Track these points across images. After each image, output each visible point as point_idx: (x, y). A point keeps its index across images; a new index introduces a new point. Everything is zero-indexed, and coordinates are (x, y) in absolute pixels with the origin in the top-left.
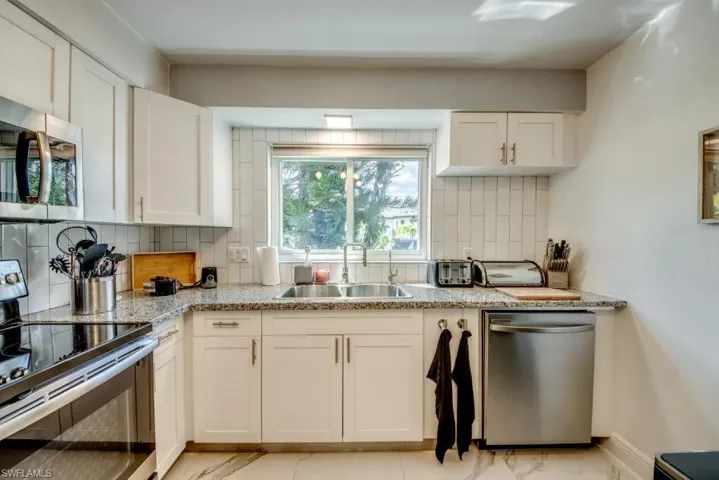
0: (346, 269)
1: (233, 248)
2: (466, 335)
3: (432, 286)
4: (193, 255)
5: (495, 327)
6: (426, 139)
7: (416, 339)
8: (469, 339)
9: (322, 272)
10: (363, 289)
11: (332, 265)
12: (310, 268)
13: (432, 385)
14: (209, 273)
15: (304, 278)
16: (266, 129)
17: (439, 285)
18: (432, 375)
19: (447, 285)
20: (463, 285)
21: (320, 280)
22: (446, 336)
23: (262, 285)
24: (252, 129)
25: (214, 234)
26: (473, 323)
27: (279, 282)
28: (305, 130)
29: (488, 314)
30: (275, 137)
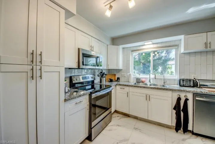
0: (150, 80)
3: (178, 86)
4: (115, 75)
5: (197, 98)
6: (177, 43)
7: (170, 100)
8: (188, 101)
9: (143, 80)
10: (154, 85)
11: (146, 78)
12: (140, 79)
13: (174, 111)
14: (118, 78)
15: (138, 81)
16: (130, 47)
17: (180, 86)
18: (174, 109)
19: (183, 86)
20: (190, 86)
21: (142, 82)
22: (179, 99)
23: (129, 82)
24: (127, 48)
25: (119, 71)
26: (190, 97)
27: (132, 82)
28: (139, 46)
29: (195, 95)
30: (132, 49)
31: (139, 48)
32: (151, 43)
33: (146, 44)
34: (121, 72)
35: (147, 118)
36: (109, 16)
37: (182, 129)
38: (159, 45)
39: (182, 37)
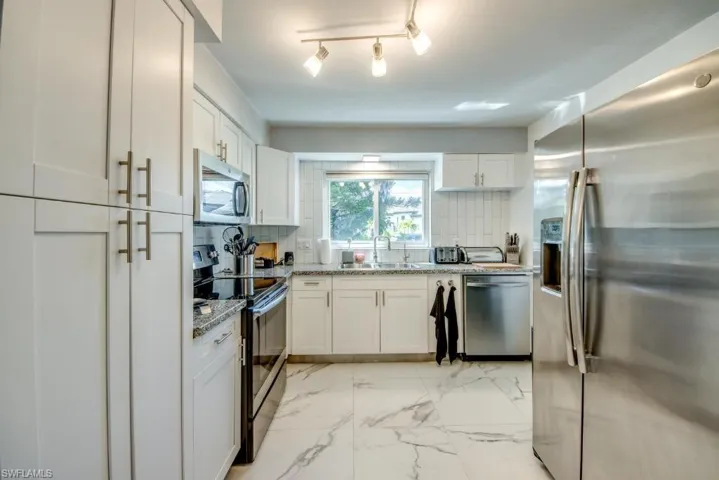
0: (375, 253)
1: (300, 240)
2: (453, 289)
3: (433, 263)
4: (275, 244)
5: (469, 284)
6: (427, 168)
7: (423, 293)
8: (455, 292)
9: (359, 255)
11: (366, 251)
12: (352, 253)
13: (434, 319)
14: (288, 256)
15: (348, 259)
16: (322, 162)
17: (437, 263)
18: (433, 314)
19: (442, 263)
20: (452, 263)
21: (358, 261)
22: (441, 290)
23: (321, 264)
24: (313, 162)
25: (287, 230)
26: (457, 282)
27: (332, 262)
28: (348, 162)
29: (466, 277)
30: (328, 167)
31: (345, 168)
32: (377, 159)
33: (366, 159)
34: (293, 236)
35: (377, 352)
36: (315, 76)
37: (447, 356)
38: (393, 168)
39: (439, 157)
